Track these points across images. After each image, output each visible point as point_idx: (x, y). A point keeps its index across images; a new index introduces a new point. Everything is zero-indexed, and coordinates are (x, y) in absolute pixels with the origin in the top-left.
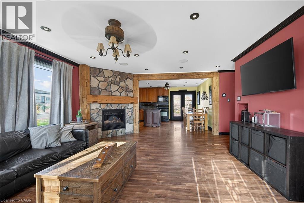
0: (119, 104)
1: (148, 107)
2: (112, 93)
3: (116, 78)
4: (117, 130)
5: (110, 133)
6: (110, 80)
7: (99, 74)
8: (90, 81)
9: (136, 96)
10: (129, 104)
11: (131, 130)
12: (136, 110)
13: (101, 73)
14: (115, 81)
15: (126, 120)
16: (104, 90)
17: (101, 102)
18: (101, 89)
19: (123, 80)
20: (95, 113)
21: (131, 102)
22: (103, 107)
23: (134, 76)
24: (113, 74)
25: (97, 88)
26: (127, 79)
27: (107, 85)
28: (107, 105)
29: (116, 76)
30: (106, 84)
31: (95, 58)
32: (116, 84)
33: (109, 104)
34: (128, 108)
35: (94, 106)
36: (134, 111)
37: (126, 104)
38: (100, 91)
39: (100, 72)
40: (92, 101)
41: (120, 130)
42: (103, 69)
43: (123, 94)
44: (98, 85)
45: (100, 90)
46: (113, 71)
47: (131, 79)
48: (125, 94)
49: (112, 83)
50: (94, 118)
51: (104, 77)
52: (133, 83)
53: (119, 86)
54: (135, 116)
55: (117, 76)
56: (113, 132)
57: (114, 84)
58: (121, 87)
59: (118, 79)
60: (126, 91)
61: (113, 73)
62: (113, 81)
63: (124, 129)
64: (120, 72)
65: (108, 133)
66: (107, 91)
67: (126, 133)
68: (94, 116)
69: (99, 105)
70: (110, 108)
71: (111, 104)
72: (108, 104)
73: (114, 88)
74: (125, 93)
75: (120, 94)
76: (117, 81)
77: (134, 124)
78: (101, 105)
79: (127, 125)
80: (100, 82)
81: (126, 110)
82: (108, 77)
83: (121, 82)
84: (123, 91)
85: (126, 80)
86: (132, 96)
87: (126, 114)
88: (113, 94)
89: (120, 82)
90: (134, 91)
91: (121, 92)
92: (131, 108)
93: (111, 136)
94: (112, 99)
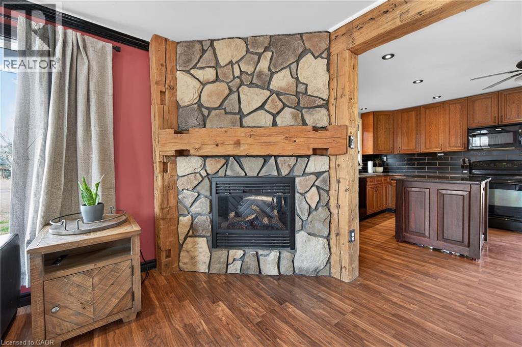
0: (270, 156)
1: (424, 168)
2: (244, 120)
3: (259, 59)
4: (260, 252)
5: (234, 260)
6: (237, 73)
7: (201, 57)
8: (173, 88)
9: (340, 123)
10: (308, 157)
11: (317, 265)
12: (339, 182)
13: (208, 55)
14: (252, 75)
15: (297, 219)
16: (217, 111)
17: (205, 152)
18: (207, 108)
19: (285, 65)
20: (190, 187)
21: (314, 149)
22: (212, 166)
23: (331, 37)
24: (248, 51)
25: (196, 106)
26: (300, 57)
27: (227, 92)
28: (226, 164)
29: (256, 53)
30: (222, 88)
32: (257, 86)
33: (231, 158)
34: (304, 174)
35: (184, 166)
36: (334, 186)
37: (297, 157)
38: (203, 115)
39: (204, 51)
40: (171, 150)
41: (273, 255)
42: (212, 41)
43: (286, 118)
44: (197, 95)
45: (206, 112)
46: (245, 40)
47: (320, 56)
48: (294, 117)
49: (242, 84)
50: (188, 202)
51: (217, 66)
52: (328, 70)
53: (268, 89)
54: (338, 207)
55: (260, 55)
56: (246, 259)
57: (251, 85)
58: (278, 94)
59: (264, 65)
60: (297, 107)
61: (247, 47)
62: (247, 73)
63: (286, 254)
64: (270, 36)
65: (230, 261)
66: (226, 113)
67: (297, 271)
68: (187, 197)
69: (200, 161)
70: (234, 170)
71: (237, 158)
72: (229, 156)
73: (251, 98)
74: (291, 113)
75: (274, 124)
76: (261, 74)
77: (333, 236)
78: (208, 160)
79: (300, 237)
80: (203, 84)
81: (297, 180)
82: (231, 62)
83: (276, 72)
84: (285, 106)
85: (297, 62)
86: (324, 123)
87: (297, 195)
88: (247, 121)
89: (272, 74)
90: (332, 100)
91: (279, 113)
92: (318, 175)
93: (238, 272)
94: (236, 139)
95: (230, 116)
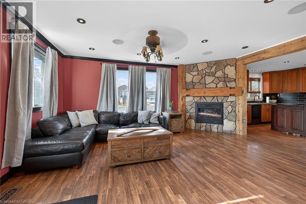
0: (215, 96)
2: (206, 86)
4: (211, 125)
5: (203, 126)
6: (204, 72)
7: (193, 68)
8: (185, 78)
9: (240, 86)
10: (228, 97)
11: (231, 129)
12: (239, 104)
13: (196, 68)
14: (209, 73)
15: (224, 115)
16: (198, 84)
17: (194, 95)
18: (195, 83)
19: (220, 69)
20: (189, 105)
21: (230, 94)
22: (196, 99)
23: (236, 60)
24: (208, 66)
25: (191, 82)
26: (226, 66)
27: (201, 78)
28: (201, 98)
29: (211, 66)
30: (200, 77)
31: (179, 58)
32: (211, 76)
33: (202, 97)
34: (227, 102)
35: (188, 99)
36: (237, 105)
37: (224, 97)
38: (194, 85)
39: (194, 67)
40: (185, 95)
41: (216, 126)
42: (197, 64)
43: (220, 85)
44: (192, 79)
45: (194, 84)
46: (207, 62)
47: (233, 66)
48: (223, 84)
49: (206, 75)
50: (189, 109)
51: (198, 71)
52: (235, 70)
53: (214, 76)
54: (239, 112)
55: (212, 67)
56: (207, 126)
57: (209, 76)
58: (218, 78)
59: (213, 70)
60: (225, 81)
61: (208, 64)
62: (208, 72)
63: (220, 126)
64: (216, 61)
65: (202, 126)
66: (201, 84)
67: (224, 131)
68: (189, 108)
69: (193, 98)
70: (203, 100)
71: (204, 97)
72: (202, 96)
73: (209, 79)
74: (223, 83)
75: (216, 86)
76: (212, 72)
77: (237, 121)
78: (195, 97)
79: (225, 121)
80: (194, 76)
81: (224, 104)
82: (203, 69)
83: (217, 72)
84: (220, 81)
85: (225, 68)
86: (234, 86)
87: (224, 108)
88: (207, 86)
89: (216, 72)
90: (237, 79)
91: (218, 83)
92: (232, 102)
93: (204, 130)
94: (204, 91)
95: (202, 85)
